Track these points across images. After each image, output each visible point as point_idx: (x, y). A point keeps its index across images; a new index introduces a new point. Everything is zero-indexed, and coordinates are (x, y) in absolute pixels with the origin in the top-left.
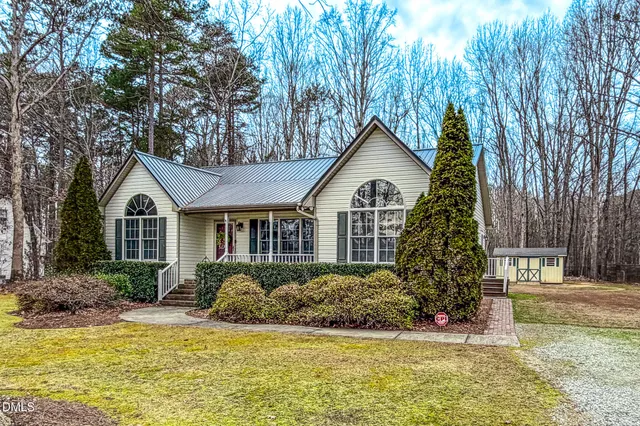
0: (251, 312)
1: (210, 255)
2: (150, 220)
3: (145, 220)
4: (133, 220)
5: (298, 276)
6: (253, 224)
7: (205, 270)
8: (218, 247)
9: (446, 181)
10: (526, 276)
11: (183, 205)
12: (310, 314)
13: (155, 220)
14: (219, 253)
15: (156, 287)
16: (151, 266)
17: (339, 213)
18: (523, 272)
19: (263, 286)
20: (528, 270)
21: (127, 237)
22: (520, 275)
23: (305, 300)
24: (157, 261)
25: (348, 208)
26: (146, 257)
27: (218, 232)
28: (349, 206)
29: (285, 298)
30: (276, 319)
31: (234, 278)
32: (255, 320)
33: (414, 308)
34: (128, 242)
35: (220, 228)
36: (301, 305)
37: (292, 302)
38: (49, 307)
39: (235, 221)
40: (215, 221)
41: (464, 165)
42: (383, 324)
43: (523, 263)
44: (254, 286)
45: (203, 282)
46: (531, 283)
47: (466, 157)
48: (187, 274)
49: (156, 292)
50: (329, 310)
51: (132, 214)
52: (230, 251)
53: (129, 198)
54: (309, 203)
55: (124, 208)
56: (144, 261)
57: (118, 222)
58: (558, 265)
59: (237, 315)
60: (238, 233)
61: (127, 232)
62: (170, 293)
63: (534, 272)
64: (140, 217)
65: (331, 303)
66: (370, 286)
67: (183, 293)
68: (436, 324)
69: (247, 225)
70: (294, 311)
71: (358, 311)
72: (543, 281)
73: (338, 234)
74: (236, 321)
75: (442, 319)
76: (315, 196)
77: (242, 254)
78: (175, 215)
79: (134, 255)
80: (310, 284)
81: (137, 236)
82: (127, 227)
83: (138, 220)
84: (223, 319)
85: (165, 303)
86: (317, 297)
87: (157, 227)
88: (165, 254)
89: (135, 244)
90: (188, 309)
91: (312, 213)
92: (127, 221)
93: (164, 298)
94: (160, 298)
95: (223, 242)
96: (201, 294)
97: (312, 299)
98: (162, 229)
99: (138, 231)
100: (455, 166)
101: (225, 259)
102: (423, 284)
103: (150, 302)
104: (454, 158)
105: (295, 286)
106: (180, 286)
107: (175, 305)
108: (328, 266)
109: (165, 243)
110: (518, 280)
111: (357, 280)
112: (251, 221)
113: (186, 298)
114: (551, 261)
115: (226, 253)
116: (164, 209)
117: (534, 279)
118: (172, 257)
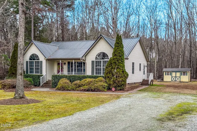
0: (67, 88)
1: (56, 72)
2: (37, 62)
3: (35, 62)
4: (32, 62)
5: (80, 78)
6: (69, 63)
7: (54, 77)
8: (58, 70)
9: (115, 55)
10: (175, 79)
11: (47, 58)
12: (82, 88)
13: (39, 62)
14: (58, 72)
15: (40, 82)
16: (38, 76)
17: (92, 61)
18: (174, 77)
19: (70, 81)
20: (176, 77)
21: (30, 66)
22: (173, 79)
23: (81, 85)
24: (39, 74)
25: (94, 60)
26: (36, 73)
27: (58, 65)
28: (95, 59)
29: (76, 84)
30: (73, 90)
31: (62, 79)
32: (68, 90)
33: (107, 87)
34: (30, 68)
35: (59, 64)
36: (80, 86)
37: (77, 85)
38: (11, 87)
39: (63, 62)
40: (57, 62)
41: (120, 51)
42: (99, 90)
43: (174, 74)
44: (68, 81)
45: (54, 80)
46: (176, 82)
47: (121, 49)
48: (49, 78)
49: (40, 83)
50: (86, 87)
51: (32, 60)
52: (62, 71)
53: (31, 55)
54: (84, 58)
55: (29, 58)
56: (36, 74)
57: (27, 62)
58: (187, 75)
59: (63, 89)
60: (64, 66)
61: (30, 65)
62: (44, 84)
63: (178, 78)
64: (34, 61)
65: (87, 85)
66: (97, 81)
67: (47, 84)
68: (112, 90)
69: (67, 63)
70: (78, 88)
71: (93, 88)
72: (181, 81)
73: (92, 67)
74: (63, 90)
75: (113, 89)
76: (86, 56)
77: (65, 72)
78: (45, 60)
79: (32, 72)
80: (82, 81)
81: (33, 67)
82: (30, 63)
83: (33, 62)
84: (59, 90)
85: (43, 87)
86: (84, 84)
87: (39, 64)
88: (42, 72)
89: (32, 69)
90: (49, 88)
91: (85, 61)
92: (30, 62)
93: (42, 85)
94: (41, 85)
95: (59, 68)
96: (53, 84)
97: (82, 84)
98: (41, 64)
99: (33, 65)
100: (118, 51)
101: (60, 74)
102: (109, 81)
103: (38, 86)
104: (118, 49)
105: (79, 81)
106: (47, 82)
107: (46, 87)
108: (88, 76)
109: (42, 69)
110: (172, 81)
111: (94, 79)
112: (68, 62)
113: (49, 85)
114: (184, 73)
115: (60, 72)
116: (42, 58)
117: (178, 80)
118: (44, 73)
